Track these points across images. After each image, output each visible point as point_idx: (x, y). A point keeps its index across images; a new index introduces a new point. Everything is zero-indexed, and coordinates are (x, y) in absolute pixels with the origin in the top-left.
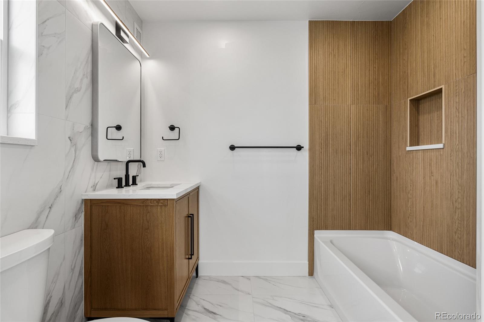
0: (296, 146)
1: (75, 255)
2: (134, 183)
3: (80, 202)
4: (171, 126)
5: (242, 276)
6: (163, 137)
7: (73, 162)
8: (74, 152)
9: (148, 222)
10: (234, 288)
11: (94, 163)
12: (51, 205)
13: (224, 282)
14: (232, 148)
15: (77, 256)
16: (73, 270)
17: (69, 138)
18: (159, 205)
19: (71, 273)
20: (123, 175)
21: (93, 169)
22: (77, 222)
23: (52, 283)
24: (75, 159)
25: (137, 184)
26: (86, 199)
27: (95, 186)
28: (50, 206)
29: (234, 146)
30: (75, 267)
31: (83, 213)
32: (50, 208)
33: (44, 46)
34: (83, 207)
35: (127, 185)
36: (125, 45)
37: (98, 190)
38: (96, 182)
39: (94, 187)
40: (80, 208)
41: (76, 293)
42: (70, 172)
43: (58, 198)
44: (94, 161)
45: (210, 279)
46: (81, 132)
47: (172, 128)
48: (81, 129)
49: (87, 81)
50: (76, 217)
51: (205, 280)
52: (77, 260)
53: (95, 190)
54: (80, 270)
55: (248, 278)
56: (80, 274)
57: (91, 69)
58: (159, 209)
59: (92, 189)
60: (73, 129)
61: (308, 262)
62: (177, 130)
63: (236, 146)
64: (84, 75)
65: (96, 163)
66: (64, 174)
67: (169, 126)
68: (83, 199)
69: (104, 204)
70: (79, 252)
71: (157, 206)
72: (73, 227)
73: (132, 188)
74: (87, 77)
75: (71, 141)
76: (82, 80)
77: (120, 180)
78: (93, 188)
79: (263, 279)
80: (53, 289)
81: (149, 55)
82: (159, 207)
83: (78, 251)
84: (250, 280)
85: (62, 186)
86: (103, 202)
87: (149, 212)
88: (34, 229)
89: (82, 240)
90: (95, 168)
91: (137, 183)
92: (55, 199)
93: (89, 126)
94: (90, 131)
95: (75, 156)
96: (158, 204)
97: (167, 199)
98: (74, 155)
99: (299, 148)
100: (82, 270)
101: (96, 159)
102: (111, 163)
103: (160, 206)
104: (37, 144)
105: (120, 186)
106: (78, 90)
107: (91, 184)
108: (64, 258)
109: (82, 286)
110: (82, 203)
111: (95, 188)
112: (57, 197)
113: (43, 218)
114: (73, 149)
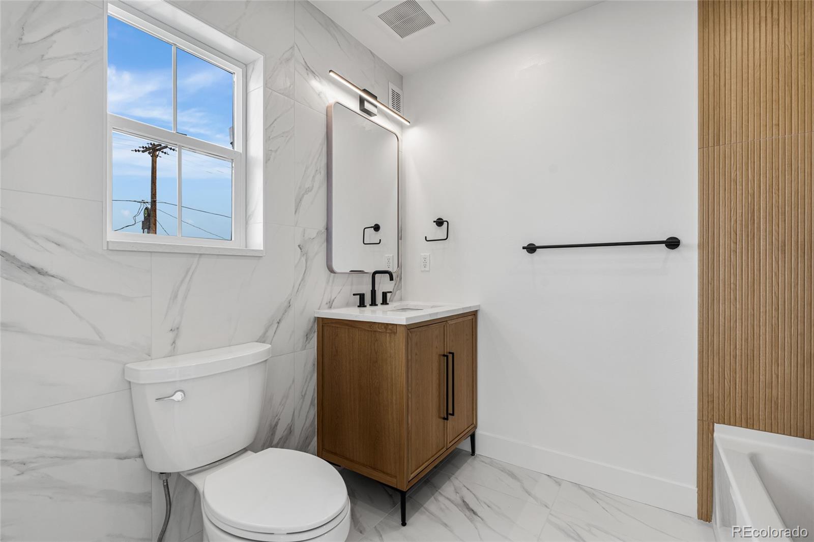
0: (665, 240)
1: (306, 380)
2: (385, 302)
3: (312, 320)
4: (438, 219)
5: (548, 476)
6: (426, 237)
7: (304, 274)
8: (304, 261)
9: (376, 353)
10: (524, 488)
11: (330, 275)
12: (280, 320)
13: (512, 475)
14: (531, 249)
15: (309, 382)
16: (303, 397)
17: (299, 246)
18: (388, 331)
19: (302, 400)
20: (366, 290)
21: (328, 282)
22: (309, 343)
23: (280, 404)
24: (305, 270)
25: (388, 304)
26: (318, 317)
27: (331, 303)
28: (278, 320)
29: (534, 245)
30: (305, 394)
31: (316, 333)
32: (278, 323)
33: (271, 150)
34: (316, 326)
35: (373, 303)
36: (372, 118)
37: (334, 308)
38: (333, 298)
39: (330, 305)
40: (312, 327)
41: (308, 424)
42: (300, 285)
43: (286, 314)
44: (330, 272)
45: (492, 463)
46: (313, 238)
47: (440, 222)
48: (314, 235)
49: (321, 177)
50: (307, 336)
51: (483, 462)
52: (308, 386)
53: (331, 308)
54: (312, 399)
55: (558, 482)
56: (312, 403)
57: (326, 162)
58: (388, 337)
59: (327, 306)
60: (304, 236)
61: (697, 489)
62: (445, 224)
63: (537, 245)
64: (317, 170)
65: (332, 274)
66: (294, 287)
67: (435, 220)
68: (315, 317)
69: (333, 325)
70: (311, 378)
71: (386, 333)
72: (304, 348)
73: (380, 307)
74: (320, 173)
75: (301, 249)
76: (314, 177)
77: (362, 297)
78: (328, 304)
79: (586, 492)
80: (281, 413)
81: (409, 122)
82: (388, 335)
83: (309, 377)
84: (560, 485)
85: (291, 300)
86: (332, 323)
87: (377, 340)
88: (262, 342)
89: (314, 365)
90: (331, 281)
91: (388, 302)
92: (283, 314)
93: (324, 230)
94: (324, 236)
95: (306, 267)
96: (386, 330)
97: (396, 325)
98: (305, 265)
99: (673, 243)
100: (315, 399)
101: (332, 271)
102: (353, 274)
103: (389, 333)
104: (265, 255)
105: (362, 304)
106: (309, 190)
107: (326, 300)
108: (293, 381)
109: (314, 418)
110: (315, 321)
111: (332, 305)
112: (286, 311)
113: (271, 333)
114: (303, 259)
